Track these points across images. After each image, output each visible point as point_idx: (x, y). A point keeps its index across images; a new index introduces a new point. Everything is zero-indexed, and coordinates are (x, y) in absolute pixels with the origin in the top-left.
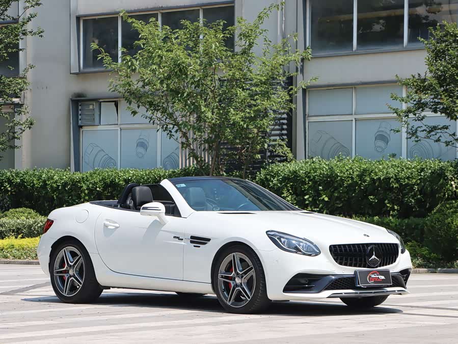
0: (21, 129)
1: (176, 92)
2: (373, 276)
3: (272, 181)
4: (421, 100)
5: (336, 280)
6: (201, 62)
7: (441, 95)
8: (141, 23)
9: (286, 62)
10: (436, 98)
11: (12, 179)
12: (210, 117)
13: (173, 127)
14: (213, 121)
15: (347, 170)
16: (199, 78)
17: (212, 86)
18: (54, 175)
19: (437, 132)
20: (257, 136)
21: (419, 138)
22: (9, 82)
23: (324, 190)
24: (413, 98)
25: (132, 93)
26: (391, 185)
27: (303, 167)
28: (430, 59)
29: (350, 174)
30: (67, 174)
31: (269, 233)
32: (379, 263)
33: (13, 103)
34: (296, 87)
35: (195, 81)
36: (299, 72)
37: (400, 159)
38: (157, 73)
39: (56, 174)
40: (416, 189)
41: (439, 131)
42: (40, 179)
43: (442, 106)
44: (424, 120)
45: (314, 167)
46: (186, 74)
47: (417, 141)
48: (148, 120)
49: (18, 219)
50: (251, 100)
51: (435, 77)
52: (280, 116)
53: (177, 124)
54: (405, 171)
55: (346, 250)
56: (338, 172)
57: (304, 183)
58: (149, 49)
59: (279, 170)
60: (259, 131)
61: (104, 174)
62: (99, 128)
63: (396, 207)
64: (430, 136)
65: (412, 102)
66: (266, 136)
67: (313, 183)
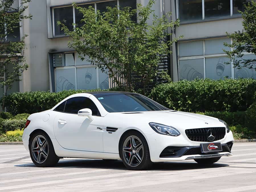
0: (22, 70)
1: (105, 47)
2: (211, 146)
3: (160, 94)
4: (240, 46)
5: (190, 149)
6: (118, 29)
7: (252, 42)
8: (84, 9)
9: (166, 28)
10: (248, 44)
11: (18, 98)
12: (124, 60)
13: (104, 66)
14: (126, 62)
15: (201, 86)
16: (117, 39)
17: (124, 42)
18: (41, 95)
19: (251, 63)
20: (151, 69)
21: (241, 67)
22: (14, 44)
23: (189, 98)
24: (236, 45)
25: (81, 48)
26: (226, 94)
27: (177, 85)
28: (245, 22)
29: (203, 88)
30: (48, 94)
31: (150, 124)
32: (214, 139)
33: (17, 56)
34: (172, 41)
35: (115, 40)
36: (173, 33)
37: (231, 79)
38: (94, 36)
39: (42, 94)
40: (240, 95)
41: (252, 62)
42: (33, 97)
43: (252, 49)
44: (243, 56)
45: (183, 85)
46: (110, 37)
47: (239, 69)
48: (90, 63)
49: (22, 119)
50: (147, 49)
51: (248, 32)
52: (163, 57)
53: (106, 64)
54: (234, 85)
55: (195, 132)
56: (196, 88)
57: (178, 94)
58: (89, 23)
59: (164, 88)
60: (151, 67)
61: (68, 93)
62: (65, 68)
63: (229, 106)
64: (247, 65)
65: (235, 47)
66: (156, 69)
67: (182, 94)
